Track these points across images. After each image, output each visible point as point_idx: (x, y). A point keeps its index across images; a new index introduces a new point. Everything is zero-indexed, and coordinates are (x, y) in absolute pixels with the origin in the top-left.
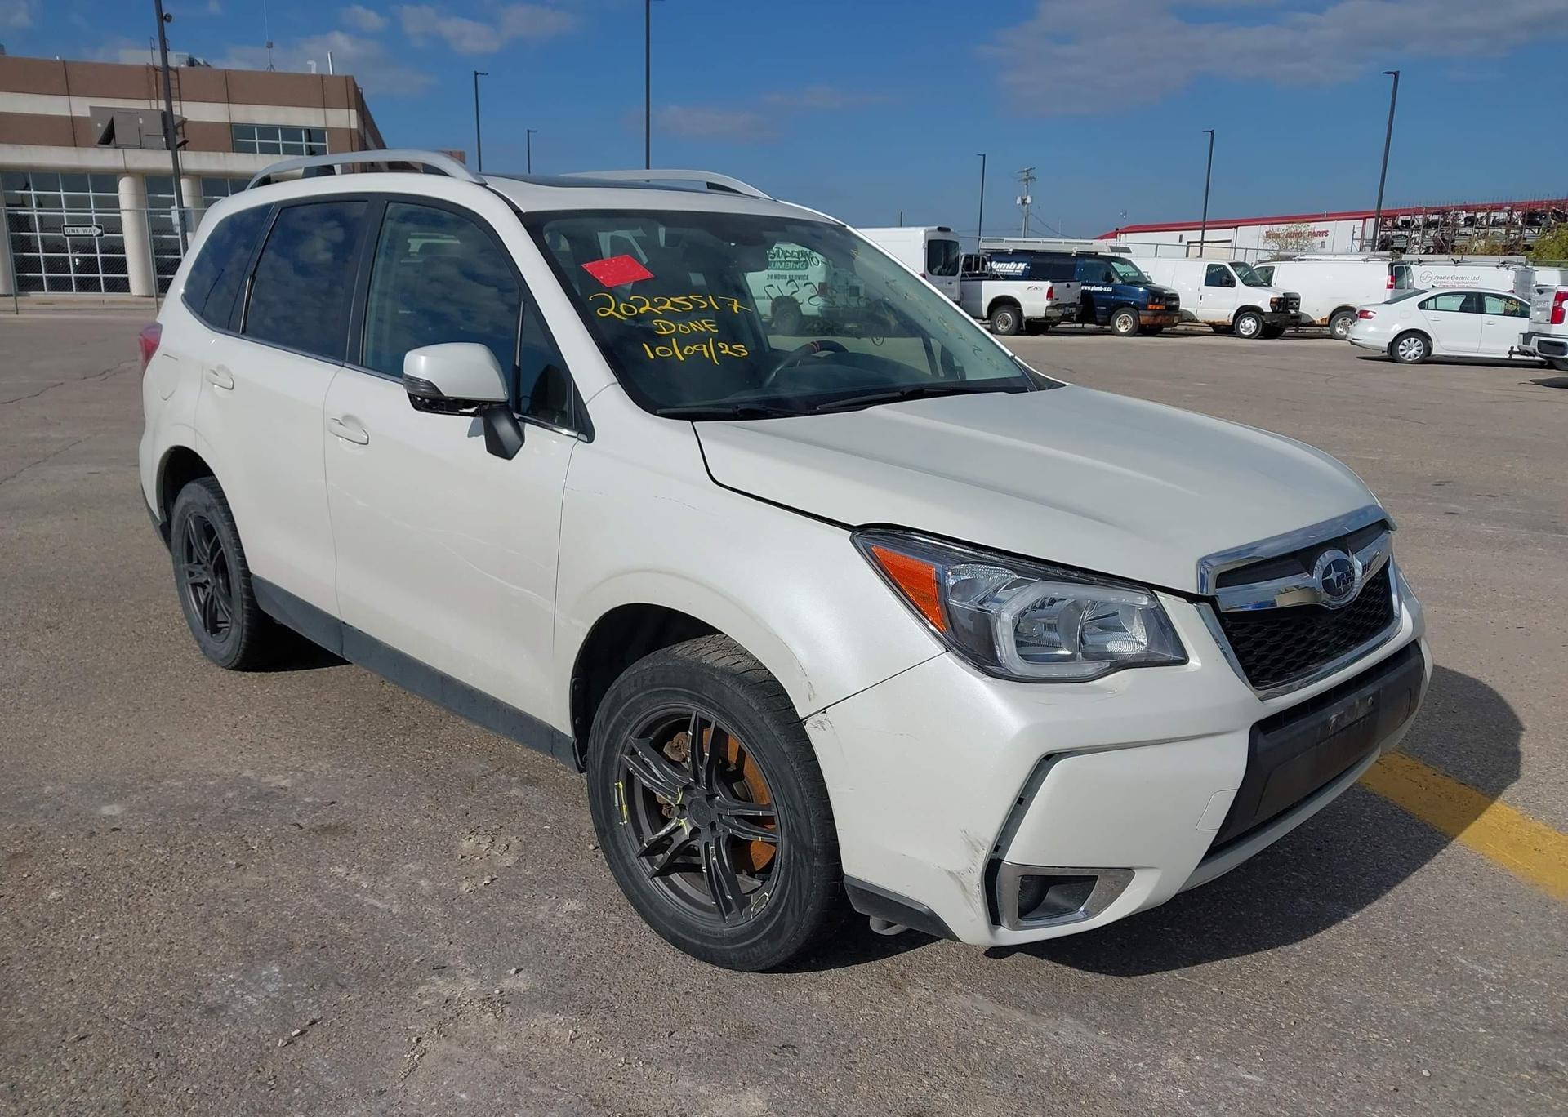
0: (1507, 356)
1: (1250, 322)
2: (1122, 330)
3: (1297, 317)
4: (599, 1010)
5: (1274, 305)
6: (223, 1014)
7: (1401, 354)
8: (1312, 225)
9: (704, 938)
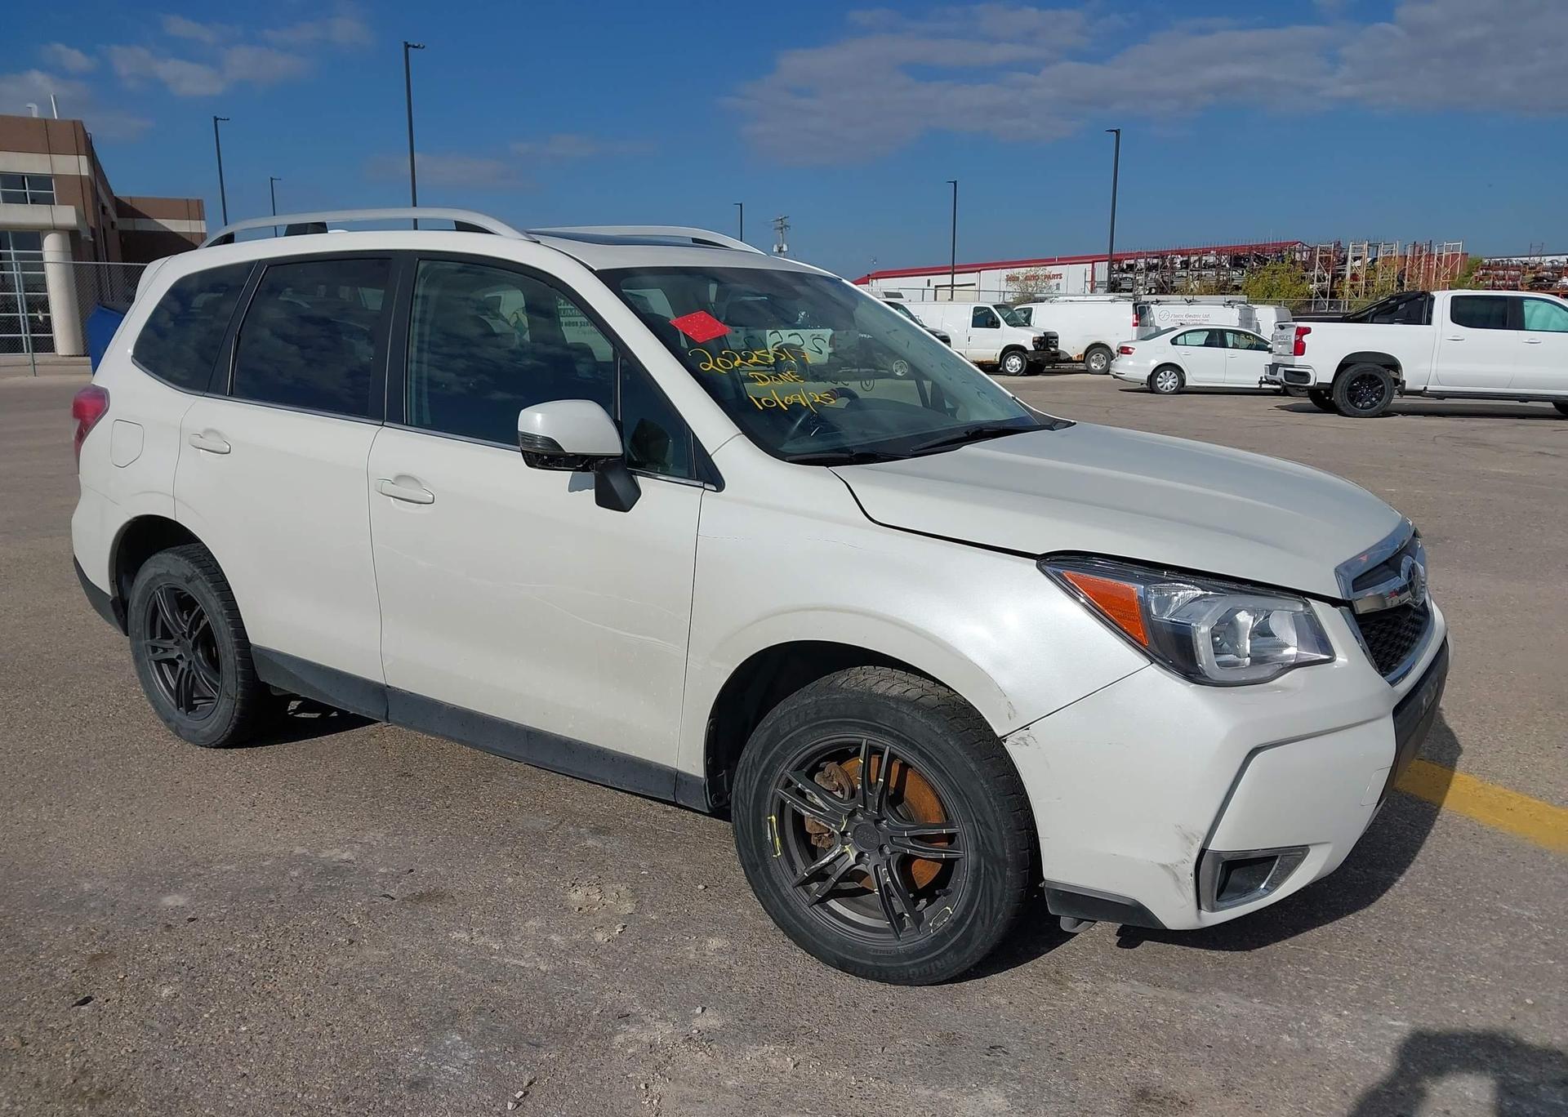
0: (1258, 386)
1: (1015, 360)
2: (899, 374)
3: (1057, 354)
4: (801, 1037)
5: (1036, 343)
6: (431, 1086)
7: (1159, 385)
8: (1049, 268)
9: (876, 958)
